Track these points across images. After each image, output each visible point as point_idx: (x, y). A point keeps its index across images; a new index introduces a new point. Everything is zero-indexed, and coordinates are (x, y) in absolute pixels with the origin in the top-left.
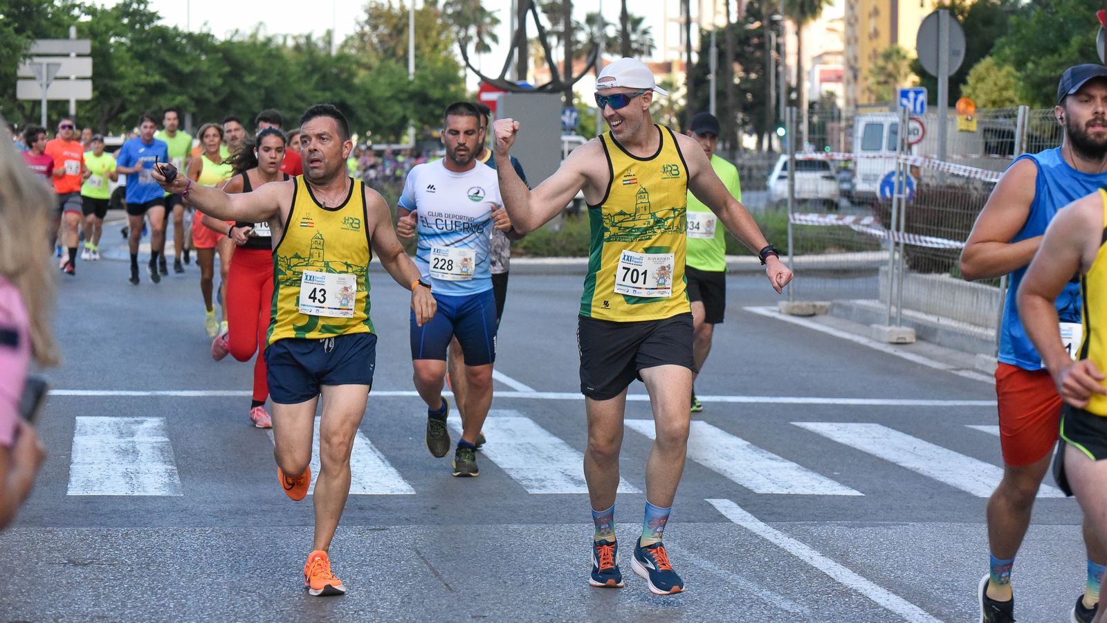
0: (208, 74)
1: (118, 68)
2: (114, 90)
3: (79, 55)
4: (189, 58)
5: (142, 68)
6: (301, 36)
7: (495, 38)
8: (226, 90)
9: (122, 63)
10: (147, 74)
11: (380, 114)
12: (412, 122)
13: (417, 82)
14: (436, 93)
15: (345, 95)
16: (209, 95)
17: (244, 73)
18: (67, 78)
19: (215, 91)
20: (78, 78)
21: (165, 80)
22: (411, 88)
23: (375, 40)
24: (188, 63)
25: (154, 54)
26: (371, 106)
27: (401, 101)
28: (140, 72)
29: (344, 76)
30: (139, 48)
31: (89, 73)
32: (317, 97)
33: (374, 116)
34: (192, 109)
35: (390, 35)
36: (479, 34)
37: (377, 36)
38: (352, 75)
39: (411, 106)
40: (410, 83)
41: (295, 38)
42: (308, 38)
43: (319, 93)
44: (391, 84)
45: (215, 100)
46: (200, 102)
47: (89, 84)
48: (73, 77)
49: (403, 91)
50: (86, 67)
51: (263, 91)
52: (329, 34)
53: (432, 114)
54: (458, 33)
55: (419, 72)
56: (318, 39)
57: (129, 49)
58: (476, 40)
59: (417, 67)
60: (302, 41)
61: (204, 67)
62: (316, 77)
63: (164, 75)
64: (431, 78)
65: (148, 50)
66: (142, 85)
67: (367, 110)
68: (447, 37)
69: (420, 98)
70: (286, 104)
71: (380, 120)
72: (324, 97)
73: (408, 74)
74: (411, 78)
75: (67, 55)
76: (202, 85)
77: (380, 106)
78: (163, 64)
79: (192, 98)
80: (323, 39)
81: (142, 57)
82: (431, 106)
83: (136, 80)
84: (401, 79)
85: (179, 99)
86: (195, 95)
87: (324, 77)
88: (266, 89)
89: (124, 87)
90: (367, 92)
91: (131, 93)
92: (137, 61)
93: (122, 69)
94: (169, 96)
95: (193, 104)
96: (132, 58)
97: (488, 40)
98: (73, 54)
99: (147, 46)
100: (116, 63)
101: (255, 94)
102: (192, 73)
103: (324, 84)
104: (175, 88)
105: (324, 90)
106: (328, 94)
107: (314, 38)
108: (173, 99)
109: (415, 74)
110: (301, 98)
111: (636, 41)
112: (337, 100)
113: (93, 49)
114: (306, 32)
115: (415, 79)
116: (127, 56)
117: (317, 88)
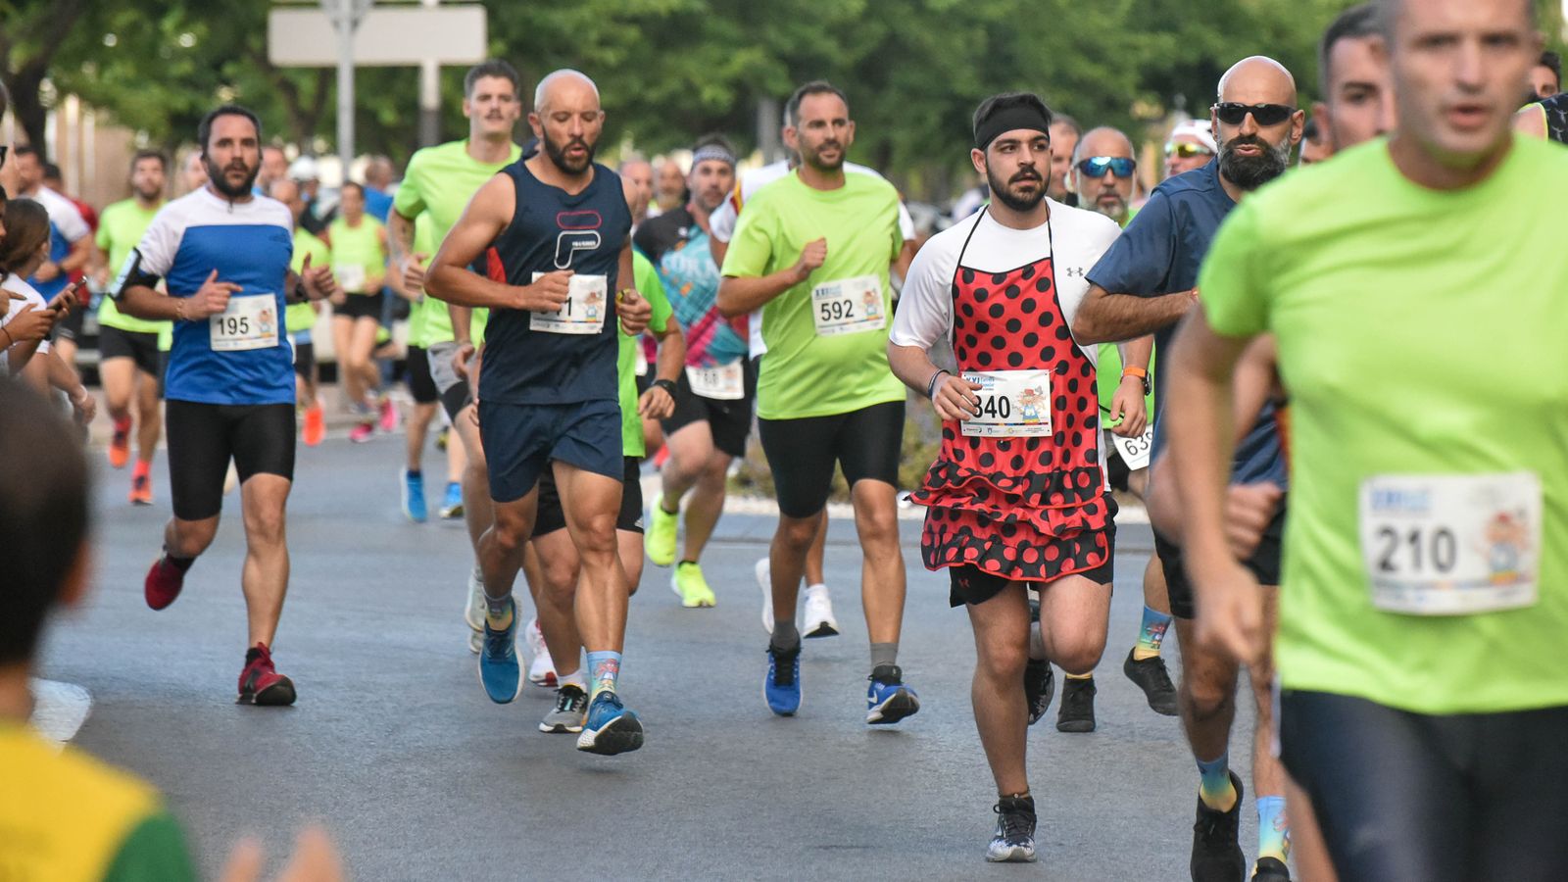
2: (554, 34)
8: (877, 29)
16: (829, 47)
18: (413, 3)
19: (843, 32)
20: (444, 3)
32: (1135, 48)
43: (1143, 39)
47: (476, 19)
51: (980, 35)
66: (635, 20)
70: (1049, 69)
76: (809, 18)
79: (782, 58)
86: (787, 45)
88: (991, 28)
89: (581, 28)
91: (605, 42)
94: (713, 51)
95: (781, 71)
101: (958, 42)
104: (728, 28)
105: (1155, 28)
106: (1166, 42)
108: (724, 61)
110: (1093, 54)
112: (1191, 56)
117: (1134, 24)
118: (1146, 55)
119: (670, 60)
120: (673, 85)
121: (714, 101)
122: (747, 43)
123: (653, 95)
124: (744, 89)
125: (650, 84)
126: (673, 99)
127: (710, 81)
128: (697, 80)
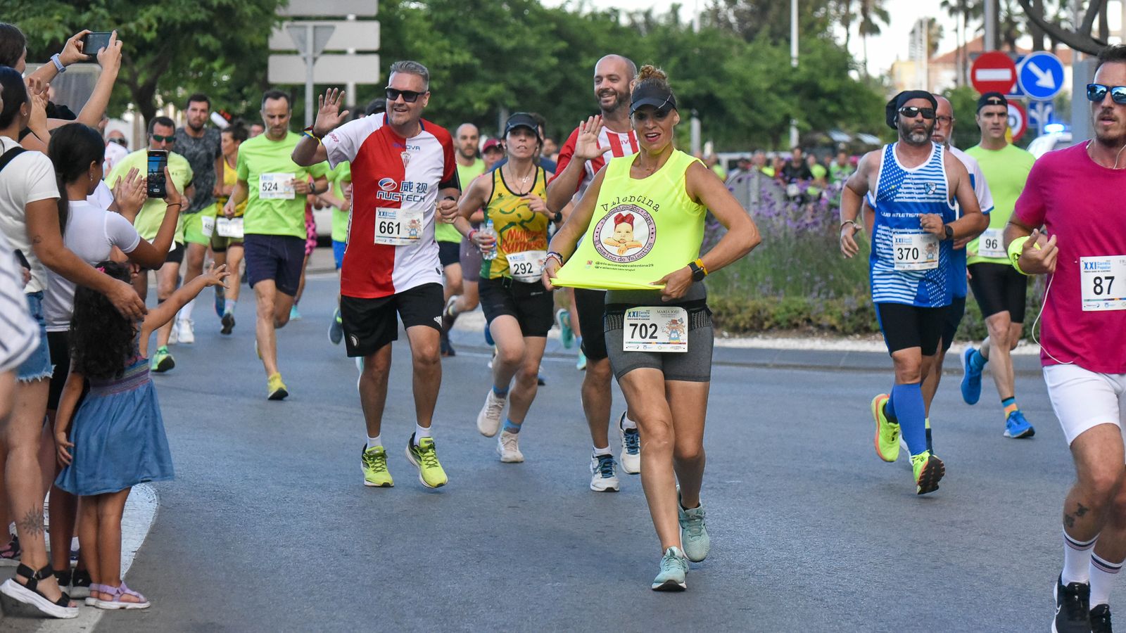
0: (536, 53)
1: (412, 43)
3: (359, 18)
4: (510, 29)
5: (446, 43)
6: (637, 13)
7: (884, 16)
8: (558, 76)
9: (418, 36)
10: (452, 53)
11: (760, 112)
12: (795, 122)
13: (804, 69)
14: (829, 84)
15: (713, 85)
16: (535, 83)
17: (583, 54)
18: (343, 52)
19: (541, 76)
20: (359, 52)
21: (477, 62)
22: (795, 77)
23: (732, 19)
24: (509, 37)
25: (460, 24)
26: (749, 101)
27: (781, 94)
28: (441, 50)
29: (713, 60)
30: (442, 16)
31: (374, 44)
32: (675, 88)
33: (753, 113)
34: (512, 103)
35: (752, 13)
36: (864, 11)
37: (736, 14)
38: (722, 57)
39: (796, 100)
40: (795, 70)
41: (630, 15)
42: (647, 14)
43: (679, 83)
44: (768, 72)
45: (542, 90)
46: (522, 93)
47: (374, 61)
48: (351, 50)
49: (785, 81)
50: (371, 35)
52: (675, 9)
53: (823, 111)
54: (838, 10)
55: (805, 57)
56: (660, 16)
57: (428, 18)
58: (860, 18)
59: (801, 49)
60: (640, 19)
61: (532, 42)
62: (674, 61)
63: (476, 54)
64: (823, 65)
65: (452, 19)
66: (445, 68)
67: (743, 105)
68: (827, 14)
69: (808, 91)
71: (760, 119)
72: (686, 87)
73: (791, 58)
74: (795, 63)
75: (343, 18)
76: (527, 69)
77: (760, 100)
78: (474, 38)
79: (512, 89)
80: (667, 17)
81: (446, 28)
82: (823, 101)
83: (438, 59)
84: (782, 64)
85: (494, 89)
86: (515, 83)
87: (684, 61)
90: (743, 81)
92: (438, 34)
93: (418, 44)
94: (480, 85)
95: (512, 95)
96: (431, 30)
97: (875, 19)
98: (351, 17)
99: (452, 13)
100: (409, 36)
102: (514, 51)
103: (684, 70)
104: (487, 74)
105: (684, 78)
107: (654, 15)
108: (484, 90)
109: (799, 59)
111: (1066, 20)
112: (702, 91)
113: (380, 11)
114: (645, 8)
115: (799, 64)
116: (426, 25)
118: (683, 92)
119: (460, 88)
120: (460, 101)
121: (480, 109)
122: (496, 82)
123: (450, 106)
124: (493, 103)
125: (450, 100)
126: (460, 108)
127: (479, 100)
128: (472, 99)
